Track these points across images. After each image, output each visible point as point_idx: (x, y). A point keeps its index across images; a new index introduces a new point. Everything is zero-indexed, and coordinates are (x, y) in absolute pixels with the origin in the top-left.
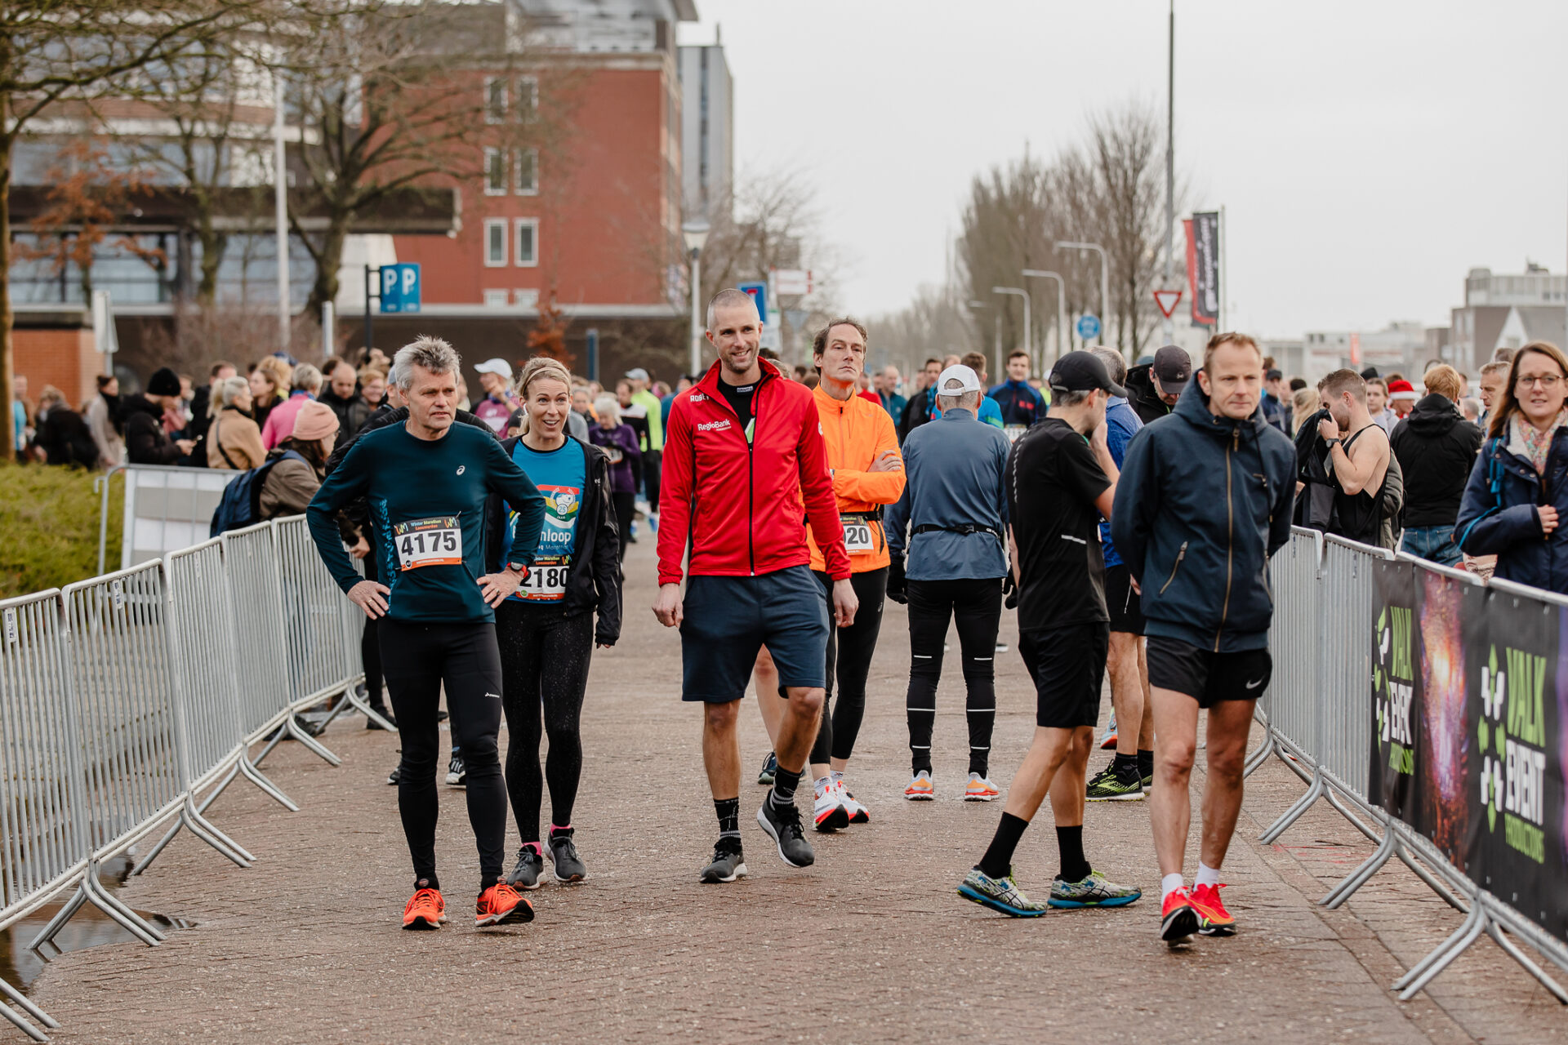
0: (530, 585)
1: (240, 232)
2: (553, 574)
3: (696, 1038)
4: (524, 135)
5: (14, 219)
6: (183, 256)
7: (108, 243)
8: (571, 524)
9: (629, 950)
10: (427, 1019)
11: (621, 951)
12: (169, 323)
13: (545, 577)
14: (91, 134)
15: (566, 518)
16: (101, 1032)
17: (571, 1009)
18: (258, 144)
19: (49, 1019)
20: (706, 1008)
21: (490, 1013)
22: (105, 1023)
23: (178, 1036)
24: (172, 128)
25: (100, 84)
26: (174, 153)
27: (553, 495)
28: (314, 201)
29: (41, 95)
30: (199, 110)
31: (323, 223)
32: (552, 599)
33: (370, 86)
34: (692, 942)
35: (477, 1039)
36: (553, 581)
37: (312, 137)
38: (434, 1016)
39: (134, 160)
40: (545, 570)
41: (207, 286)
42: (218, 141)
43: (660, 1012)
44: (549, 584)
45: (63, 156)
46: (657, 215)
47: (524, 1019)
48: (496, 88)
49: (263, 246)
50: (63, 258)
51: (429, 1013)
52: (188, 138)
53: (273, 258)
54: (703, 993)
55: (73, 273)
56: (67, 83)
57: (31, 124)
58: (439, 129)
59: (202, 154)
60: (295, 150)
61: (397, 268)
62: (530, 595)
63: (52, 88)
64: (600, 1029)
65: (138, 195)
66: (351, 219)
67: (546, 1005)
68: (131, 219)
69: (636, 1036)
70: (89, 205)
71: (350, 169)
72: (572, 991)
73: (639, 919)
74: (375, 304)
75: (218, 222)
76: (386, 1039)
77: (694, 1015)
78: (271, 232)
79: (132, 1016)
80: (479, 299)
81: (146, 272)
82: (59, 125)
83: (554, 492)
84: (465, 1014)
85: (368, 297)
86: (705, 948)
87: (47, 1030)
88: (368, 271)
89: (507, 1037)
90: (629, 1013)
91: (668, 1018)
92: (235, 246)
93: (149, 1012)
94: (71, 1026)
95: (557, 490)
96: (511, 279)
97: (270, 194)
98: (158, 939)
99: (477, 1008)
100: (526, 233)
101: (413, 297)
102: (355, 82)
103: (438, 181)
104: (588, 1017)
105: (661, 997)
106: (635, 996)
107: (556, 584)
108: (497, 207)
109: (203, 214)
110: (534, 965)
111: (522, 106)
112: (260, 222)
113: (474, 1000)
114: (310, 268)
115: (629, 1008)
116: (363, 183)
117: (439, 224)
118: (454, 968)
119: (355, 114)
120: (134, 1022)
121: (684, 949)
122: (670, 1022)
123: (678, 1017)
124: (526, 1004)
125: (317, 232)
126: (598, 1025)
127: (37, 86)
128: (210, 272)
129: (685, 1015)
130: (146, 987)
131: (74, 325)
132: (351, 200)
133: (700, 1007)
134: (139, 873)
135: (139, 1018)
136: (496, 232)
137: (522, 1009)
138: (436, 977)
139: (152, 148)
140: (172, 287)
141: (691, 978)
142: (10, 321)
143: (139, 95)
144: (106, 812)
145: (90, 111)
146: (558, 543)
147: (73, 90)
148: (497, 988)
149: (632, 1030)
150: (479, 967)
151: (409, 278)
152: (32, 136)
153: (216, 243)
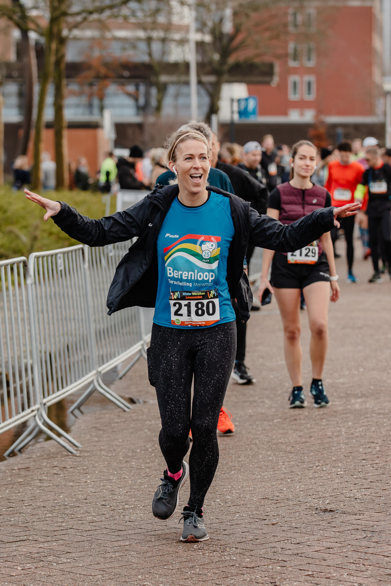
0: (181, 315)
1: (173, 83)
2: (200, 306)
3: (377, 455)
4: (307, 37)
5: (68, 77)
6: (147, 95)
7: (112, 88)
8: (215, 265)
9: (348, 415)
10: (252, 446)
11: (344, 416)
12: (140, 126)
13: (193, 309)
14: (103, 38)
15: (210, 261)
16: (101, 450)
17: (319, 442)
18: (183, 42)
19: (77, 444)
20: (382, 442)
21: (282, 443)
22: (103, 446)
23: (136, 452)
24: (141, 34)
25: (107, 13)
26: (143, 46)
27: (199, 243)
28: (208, 68)
29: (79, 19)
30: (155, 26)
31: (212, 79)
32: (200, 326)
33: (235, 14)
34: (377, 412)
35: (275, 455)
36: (200, 312)
37: (208, 38)
38: (256, 444)
39: (124, 49)
40: (193, 303)
41: (158, 108)
42: (164, 40)
43: (361, 443)
44: (197, 314)
45: (91, 48)
46: (370, 75)
47: (298, 446)
48: (295, 15)
49: (184, 89)
50: (91, 96)
51: (253, 442)
52: (149, 40)
53: (188, 95)
54: (381, 435)
55: (96, 102)
56: (91, 13)
57: (76, 32)
58: (267, 34)
59: (156, 47)
60: (200, 45)
61: (247, 100)
62: (183, 323)
63: (84, 15)
64: (332, 451)
65: (126, 66)
66: (226, 77)
67: (307, 440)
68: (122, 77)
69: (349, 454)
70: (103, 71)
71: (225, 53)
72: (320, 433)
73: (353, 401)
74: (236, 117)
75: (163, 78)
76: (233, 454)
77: (377, 445)
78: (187, 83)
79: (115, 443)
80: (285, 114)
81: (129, 102)
82: (89, 33)
83: (200, 240)
84: (270, 443)
85: (232, 112)
86: (384, 414)
87: (76, 448)
88: (232, 100)
89: (289, 454)
90: (346, 444)
91: (364, 446)
92: (172, 90)
93: (123, 441)
94: (87, 447)
95: (202, 238)
96: (301, 105)
97: (187, 65)
98: (128, 408)
99: (276, 441)
100: (309, 84)
101: (254, 113)
102: (228, 12)
103: (267, 59)
104: (327, 445)
105: (362, 436)
106: (350, 436)
107: (203, 314)
108: (295, 71)
109: (157, 74)
110: (303, 422)
111: (307, 23)
112: (183, 78)
113: (274, 437)
114: (206, 100)
115: (346, 441)
116: (232, 60)
117: (267, 79)
118: (266, 423)
119: (228, 27)
120: (116, 445)
121: (374, 415)
122: (366, 448)
123: (369, 446)
124: (298, 439)
125: (211, 84)
126: (332, 449)
127: (77, 14)
128: (160, 102)
129: (373, 445)
130: (122, 430)
131: (95, 126)
132: (226, 68)
133: (380, 441)
134: (121, 378)
135: (119, 444)
136: (295, 84)
137: (296, 441)
138: (257, 427)
139: (132, 43)
140: (142, 109)
141: (376, 428)
142: (65, 124)
143: (126, 18)
144: (105, 350)
145: (103, 26)
146: (203, 281)
147: (95, 16)
148: (285, 431)
149: (348, 451)
150: (278, 422)
151: (252, 104)
152: (75, 39)
153: (162, 88)
